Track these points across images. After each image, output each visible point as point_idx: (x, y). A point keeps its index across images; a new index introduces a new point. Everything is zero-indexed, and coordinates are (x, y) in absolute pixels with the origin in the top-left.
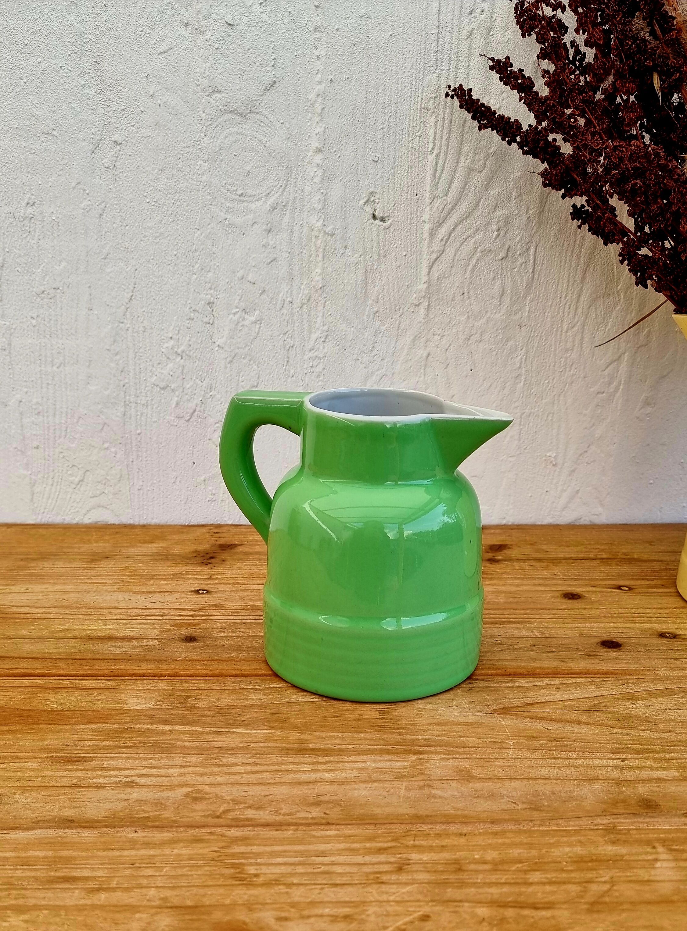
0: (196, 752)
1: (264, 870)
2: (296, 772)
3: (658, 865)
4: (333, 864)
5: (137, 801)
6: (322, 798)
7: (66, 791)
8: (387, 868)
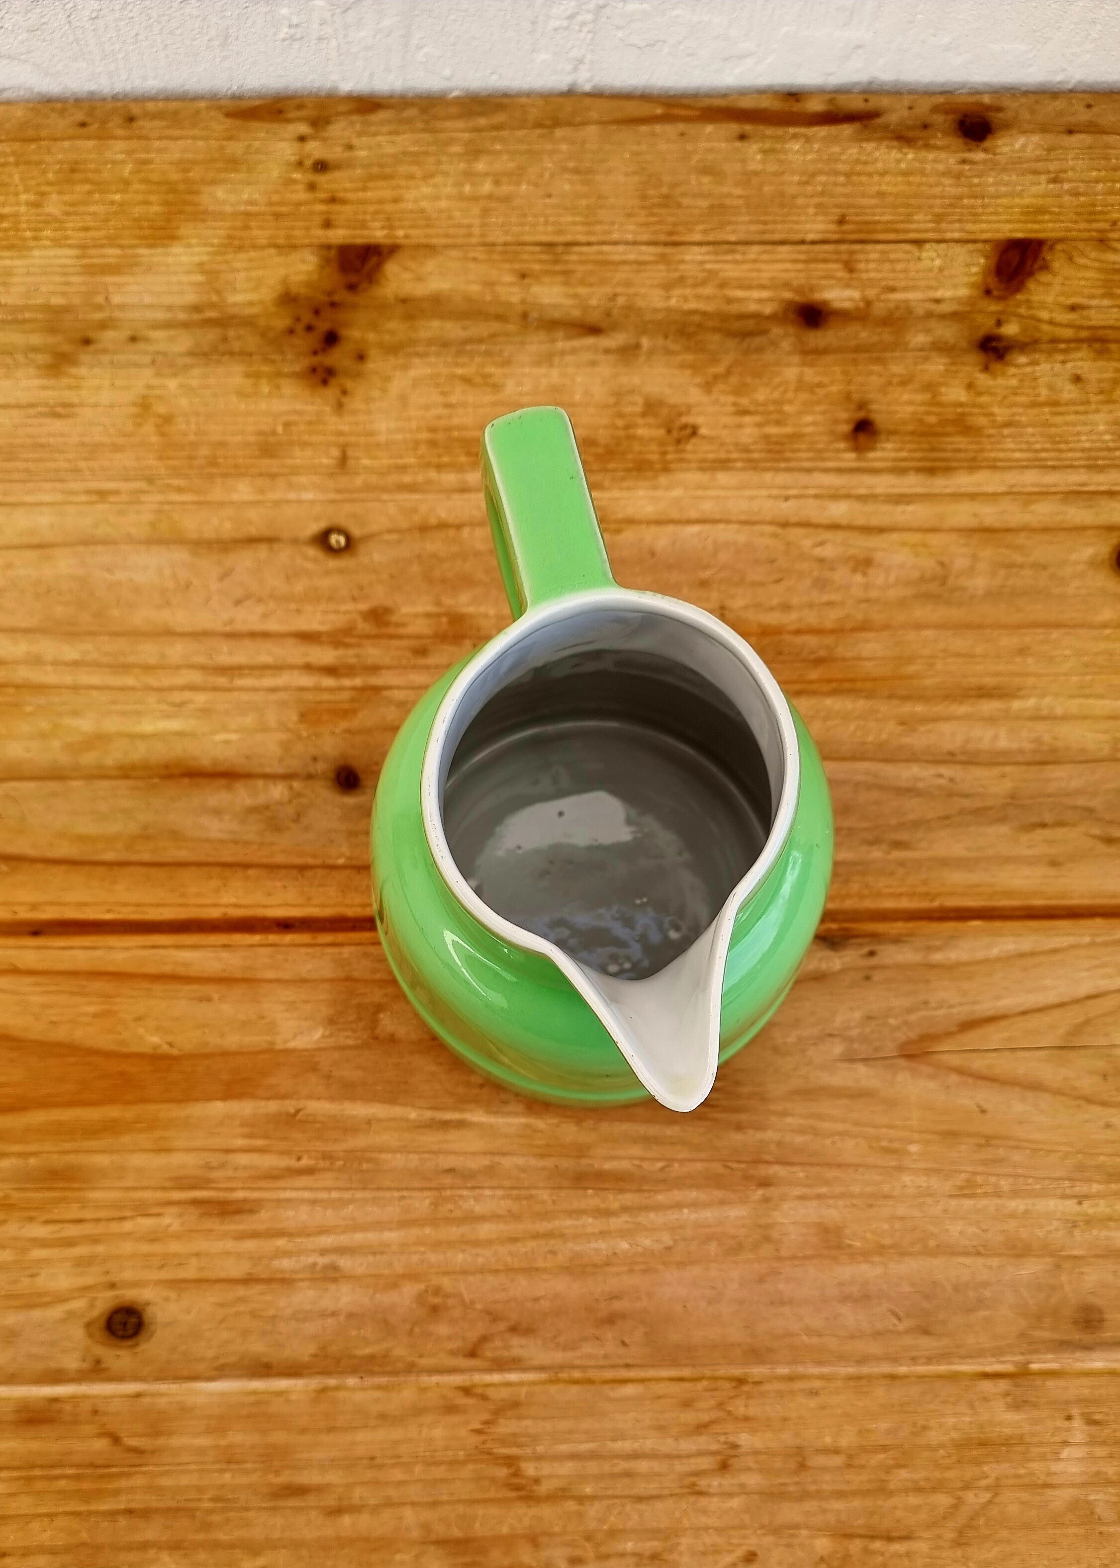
0: (416, 1184)
1: (546, 1469)
2: (576, 1237)
3: (1066, 1453)
4: (635, 1456)
5: (350, 1316)
6: (617, 1305)
7: (241, 1291)
8: (705, 1463)
